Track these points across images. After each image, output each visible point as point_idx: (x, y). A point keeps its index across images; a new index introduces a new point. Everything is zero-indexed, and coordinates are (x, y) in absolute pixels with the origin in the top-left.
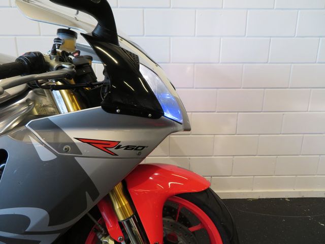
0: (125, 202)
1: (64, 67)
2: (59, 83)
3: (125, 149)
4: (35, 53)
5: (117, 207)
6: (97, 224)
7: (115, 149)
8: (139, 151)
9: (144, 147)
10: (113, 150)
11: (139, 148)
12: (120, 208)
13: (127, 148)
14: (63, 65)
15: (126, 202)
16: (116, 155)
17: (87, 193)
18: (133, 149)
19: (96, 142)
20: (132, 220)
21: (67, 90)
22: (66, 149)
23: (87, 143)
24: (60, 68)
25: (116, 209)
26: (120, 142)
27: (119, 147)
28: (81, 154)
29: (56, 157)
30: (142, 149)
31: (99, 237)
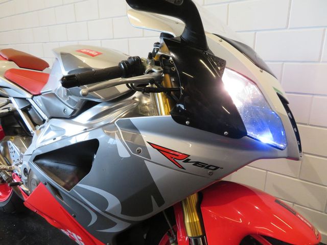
0: (196, 219)
1: (153, 72)
2: (154, 86)
3: (194, 165)
4: (134, 58)
5: (187, 221)
6: (171, 229)
7: (183, 162)
8: (210, 171)
9: (217, 168)
10: (180, 162)
11: (211, 167)
12: (190, 223)
13: (197, 164)
14: (153, 70)
15: (198, 220)
16: (183, 168)
17: (152, 197)
18: (203, 166)
19: (165, 150)
20: (201, 240)
21: (163, 93)
22: (138, 151)
23: (157, 149)
24: (151, 71)
25: (186, 222)
26: (189, 156)
27: (187, 161)
28: (150, 159)
29: (130, 156)
30: (215, 169)
31: (171, 241)
